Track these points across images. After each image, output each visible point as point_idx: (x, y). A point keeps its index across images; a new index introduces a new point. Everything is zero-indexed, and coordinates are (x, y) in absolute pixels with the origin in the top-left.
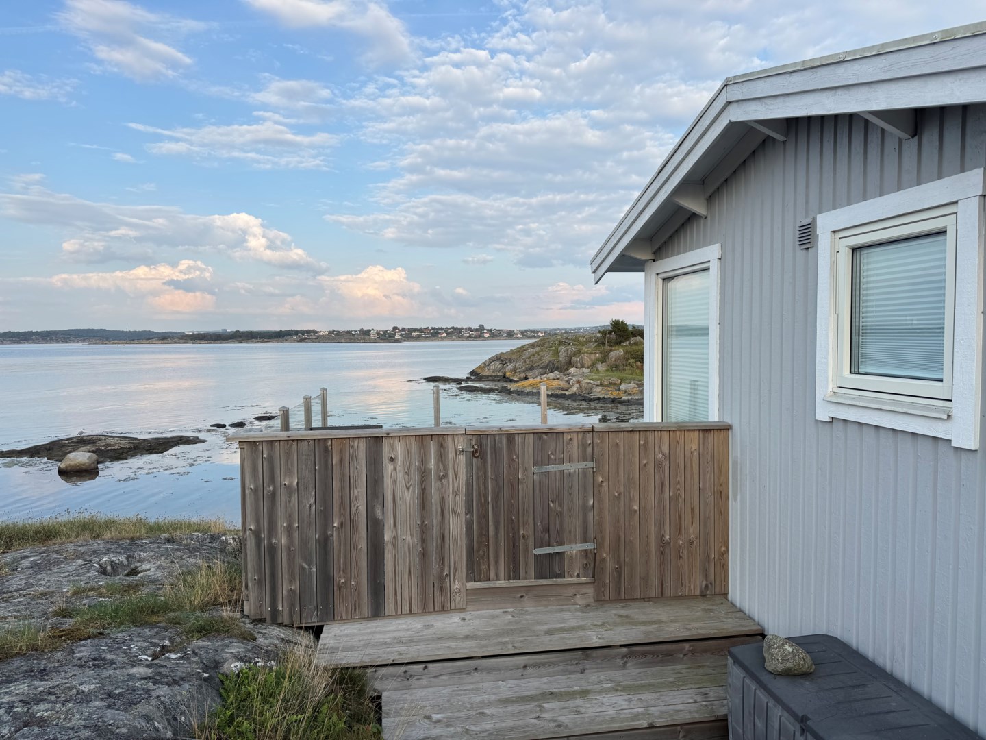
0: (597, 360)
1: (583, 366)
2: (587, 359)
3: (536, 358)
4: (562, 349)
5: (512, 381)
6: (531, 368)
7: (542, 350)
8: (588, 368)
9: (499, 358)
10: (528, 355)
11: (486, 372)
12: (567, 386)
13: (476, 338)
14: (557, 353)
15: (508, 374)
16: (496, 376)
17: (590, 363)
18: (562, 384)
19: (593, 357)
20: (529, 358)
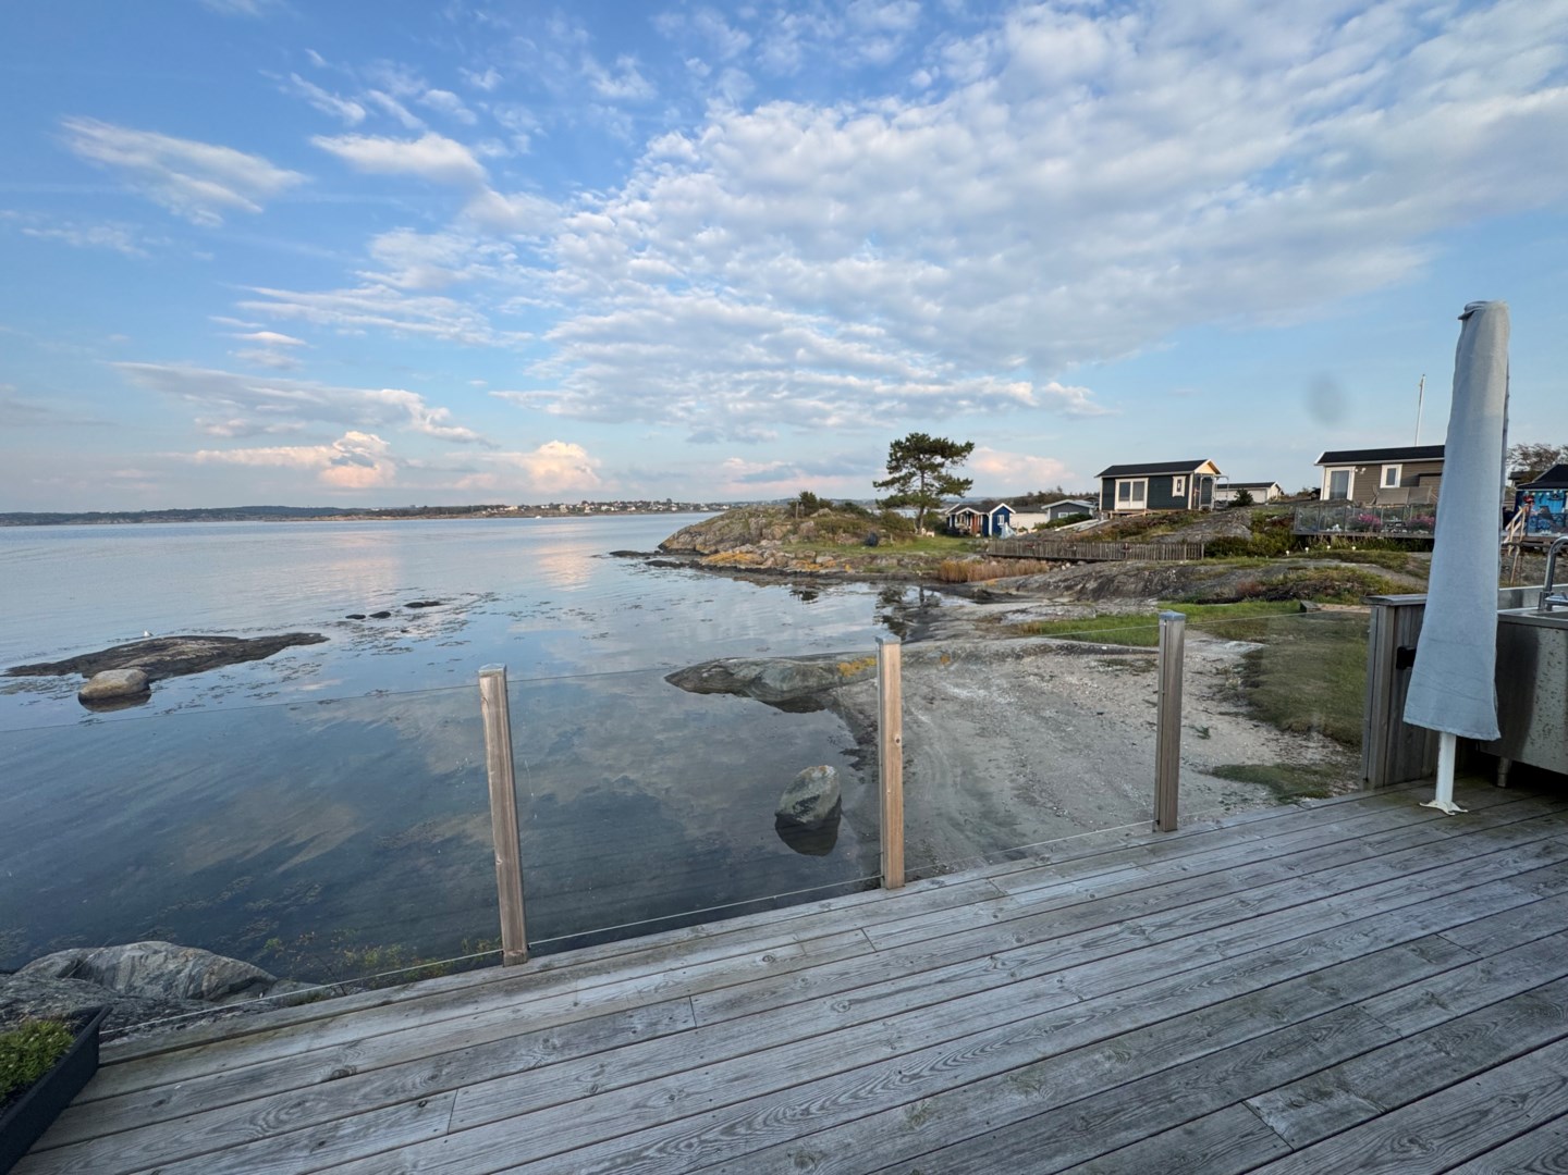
0: (789, 531)
1: (774, 538)
2: (778, 531)
3: (726, 530)
4: (753, 521)
5: (703, 555)
6: (722, 541)
7: (732, 523)
8: (780, 539)
9: (687, 531)
10: (718, 527)
11: (675, 546)
12: (759, 559)
13: (664, 511)
14: (747, 525)
15: (698, 548)
16: (686, 549)
17: (781, 535)
18: (757, 557)
19: (784, 529)
20: (720, 530)
